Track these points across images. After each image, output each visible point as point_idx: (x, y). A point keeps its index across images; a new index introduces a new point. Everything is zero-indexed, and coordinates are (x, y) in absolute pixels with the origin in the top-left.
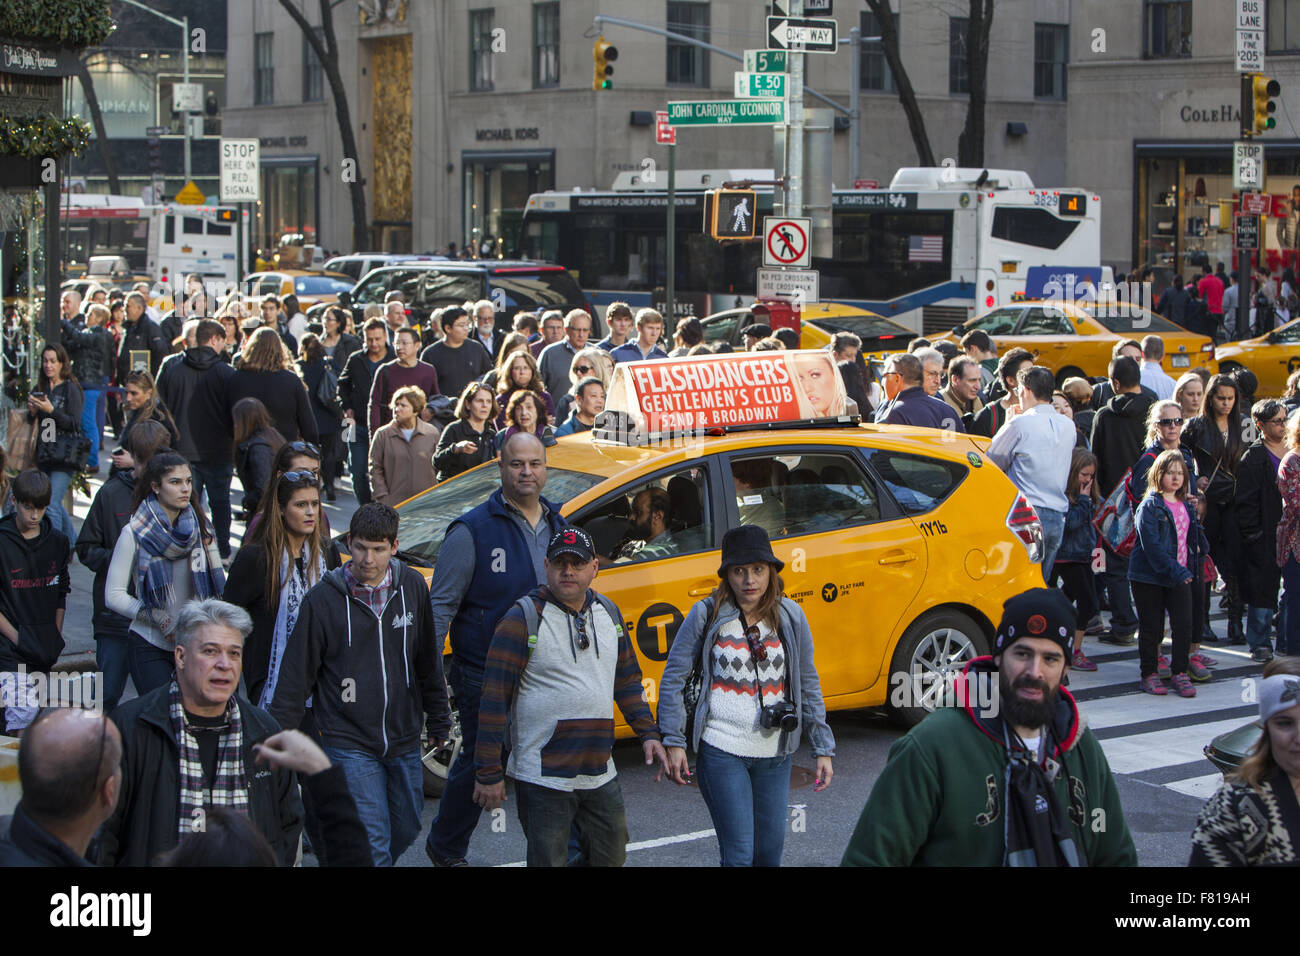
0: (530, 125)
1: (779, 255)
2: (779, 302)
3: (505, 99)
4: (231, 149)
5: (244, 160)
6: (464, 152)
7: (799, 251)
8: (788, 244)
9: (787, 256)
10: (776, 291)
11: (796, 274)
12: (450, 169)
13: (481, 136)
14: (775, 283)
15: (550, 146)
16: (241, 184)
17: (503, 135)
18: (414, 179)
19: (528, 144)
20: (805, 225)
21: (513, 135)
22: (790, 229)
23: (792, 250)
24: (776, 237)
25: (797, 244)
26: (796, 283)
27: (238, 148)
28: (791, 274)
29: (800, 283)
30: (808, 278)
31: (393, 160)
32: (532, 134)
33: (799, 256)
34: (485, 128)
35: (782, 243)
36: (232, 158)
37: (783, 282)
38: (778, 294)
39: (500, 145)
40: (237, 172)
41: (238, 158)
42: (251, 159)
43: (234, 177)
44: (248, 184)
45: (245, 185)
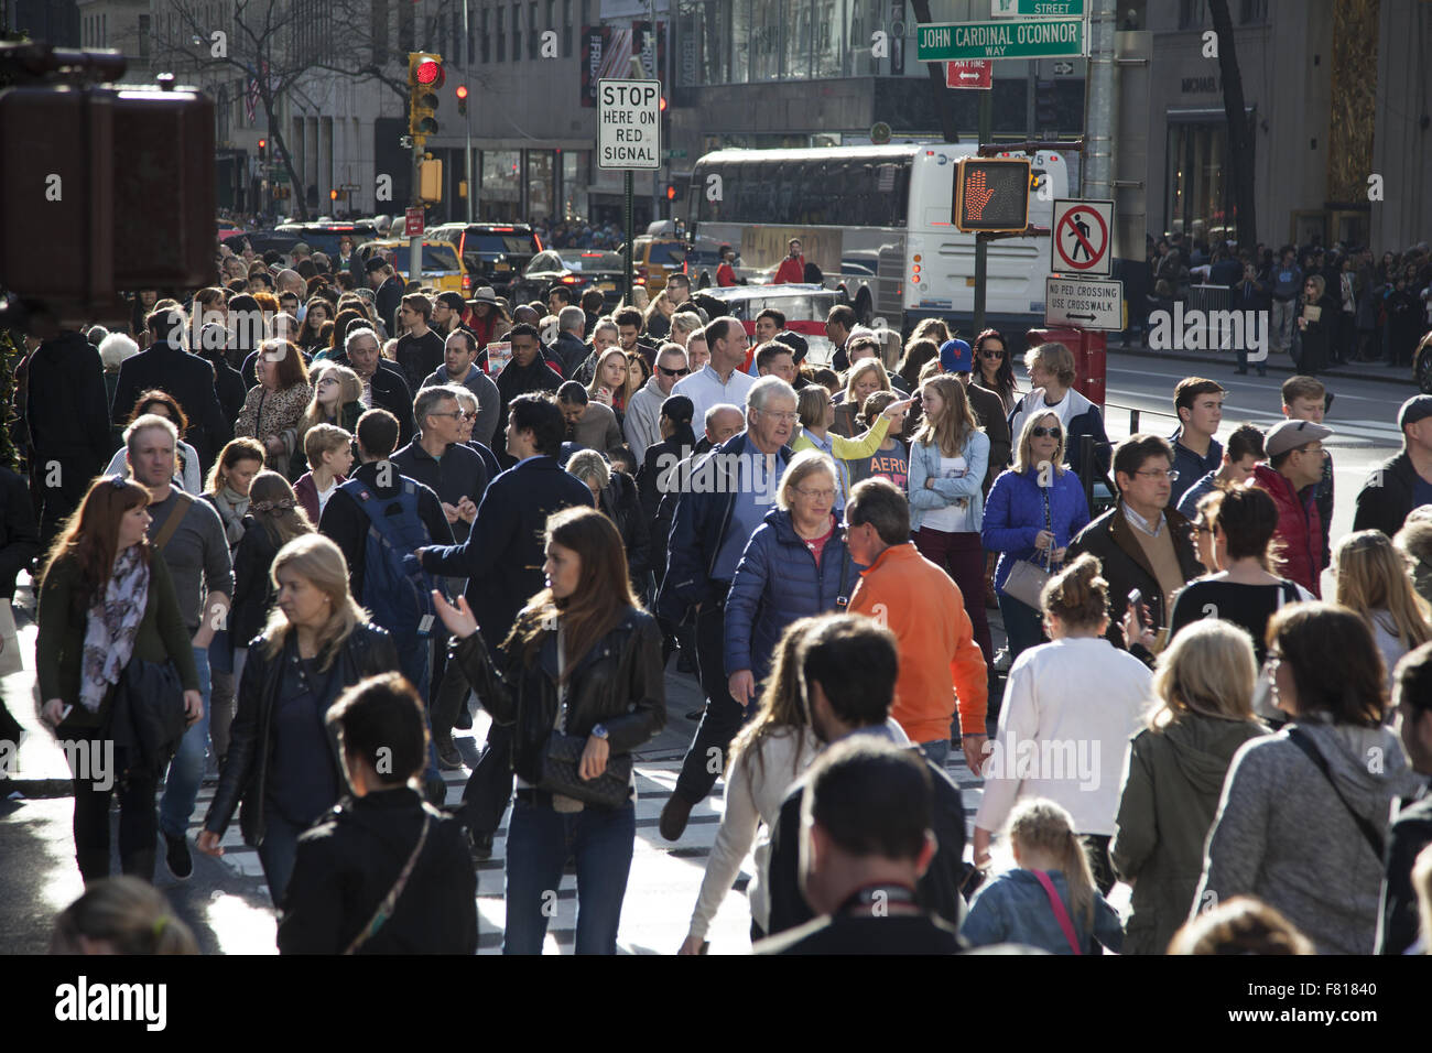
1: (1070, 256)
2: (1070, 327)
4: (616, 94)
5: (637, 110)
7: (1097, 250)
8: (1082, 242)
9: (1081, 258)
10: (1066, 311)
11: (1092, 285)
14: (1067, 298)
16: (632, 145)
20: (1105, 211)
22: (1086, 218)
23: (1088, 249)
24: (1067, 229)
25: (1095, 240)
26: (1092, 299)
27: (627, 93)
28: (1087, 285)
29: (1096, 300)
30: (1108, 292)
33: (1097, 257)
35: (1075, 238)
36: (617, 106)
37: (1075, 297)
38: (1069, 316)
40: (625, 126)
41: (627, 106)
42: (647, 109)
43: (620, 134)
44: (643, 144)
45: (637, 146)
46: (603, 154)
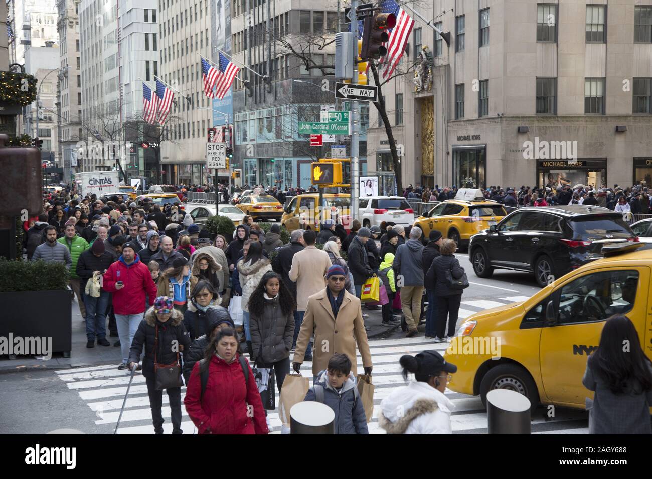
0: (477, 134)
3: (468, 123)
4: (212, 147)
5: (218, 151)
6: (453, 146)
12: (448, 153)
13: (459, 139)
15: (485, 143)
16: (217, 162)
17: (467, 138)
18: (435, 158)
19: (477, 142)
21: (471, 138)
27: (215, 147)
31: (428, 150)
32: (477, 137)
34: (461, 135)
36: (212, 150)
39: (466, 142)
40: (215, 156)
41: (215, 150)
42: (221, 151)
43: (213, 159)
44: (220, 162)
45: (218, 162)
46: (208, 165)
